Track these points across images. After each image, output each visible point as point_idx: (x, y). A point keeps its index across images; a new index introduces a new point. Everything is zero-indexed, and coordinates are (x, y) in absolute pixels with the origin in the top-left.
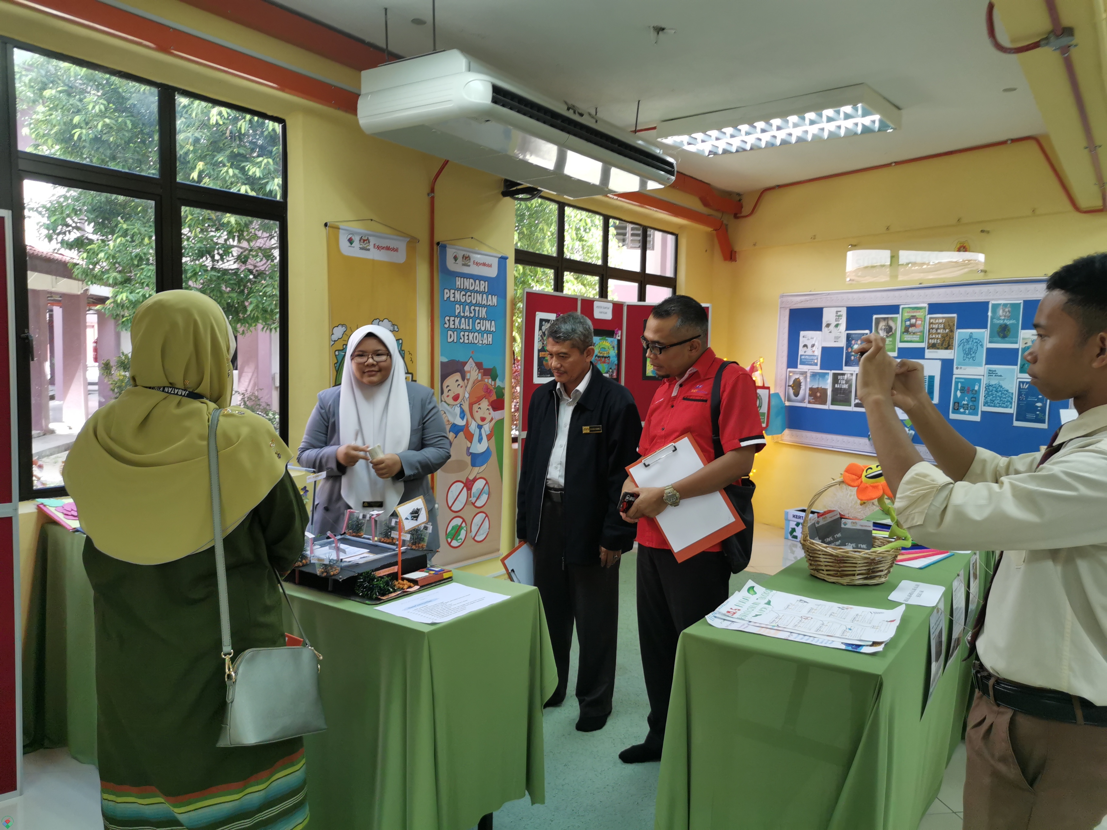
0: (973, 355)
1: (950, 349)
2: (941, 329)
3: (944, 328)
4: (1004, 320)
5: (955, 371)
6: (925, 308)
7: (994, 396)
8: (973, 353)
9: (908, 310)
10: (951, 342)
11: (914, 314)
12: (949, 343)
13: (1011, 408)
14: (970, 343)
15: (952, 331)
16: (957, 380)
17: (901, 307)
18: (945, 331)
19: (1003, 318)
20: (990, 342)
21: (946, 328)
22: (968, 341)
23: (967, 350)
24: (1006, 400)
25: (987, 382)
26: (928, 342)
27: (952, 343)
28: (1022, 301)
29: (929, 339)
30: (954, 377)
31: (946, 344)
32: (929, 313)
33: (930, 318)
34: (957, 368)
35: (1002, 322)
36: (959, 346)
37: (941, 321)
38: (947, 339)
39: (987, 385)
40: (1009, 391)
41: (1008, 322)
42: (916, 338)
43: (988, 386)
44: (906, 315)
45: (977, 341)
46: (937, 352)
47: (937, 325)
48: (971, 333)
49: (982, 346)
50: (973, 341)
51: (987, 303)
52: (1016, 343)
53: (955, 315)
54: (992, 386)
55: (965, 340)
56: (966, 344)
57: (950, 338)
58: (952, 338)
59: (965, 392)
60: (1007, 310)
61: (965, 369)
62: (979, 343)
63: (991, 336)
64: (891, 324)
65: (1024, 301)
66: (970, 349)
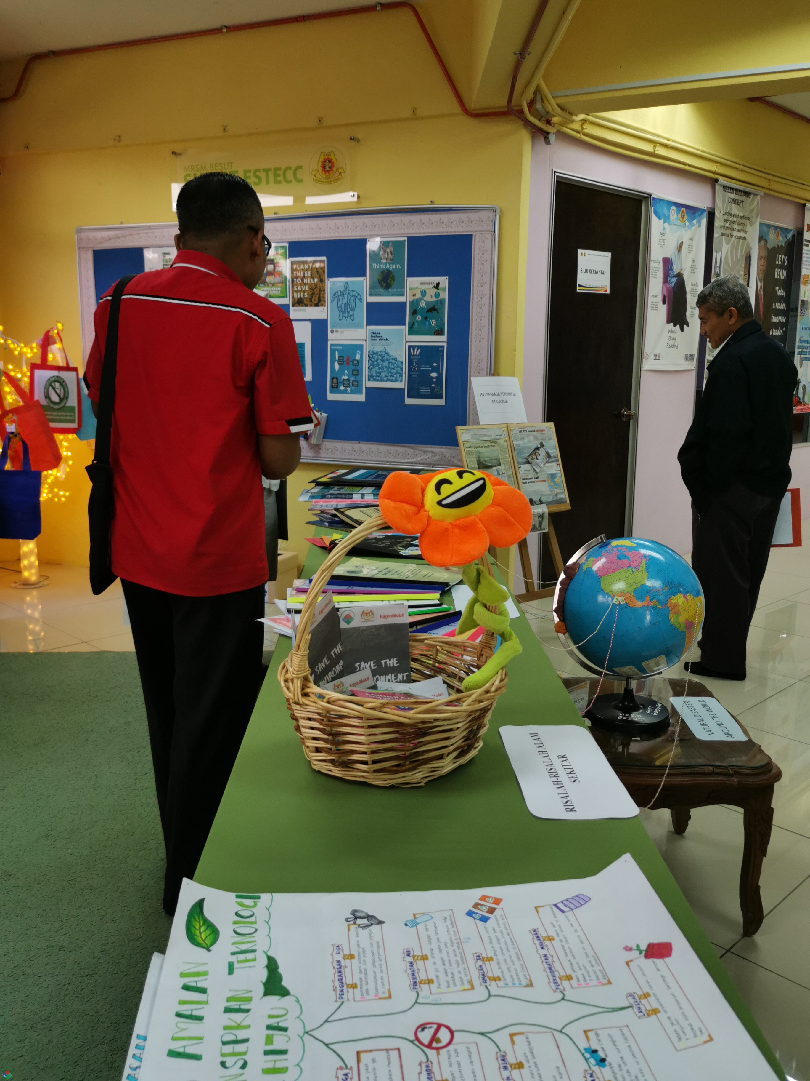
0: (351, 313)
1: (322, 305)
2: (308, 277)
3: (312, 277)
4: (386, 264)
5: (330, 336)
6: (284, 248)
7: (380, 366)
8: (351, 310)
10: (322, 296)
12: (319, 298)
13: (401, 381)
14: (346, 296)
15: (321, 280)
16: (333, 347)
18: (314, 280)
19: (384, 261)
20: (370, 295)
22: (343, 294)
23: (343, 306)
24: (395, 371)
25: (371, 349)
26: (293, 297)
27: (324, 297)
28: (406, 239)
29: (293, 293)
30: (329, 343)
31: (315, 298)
32: (291, 256)
33: (293, 263)
34: (332, 331)
35: (383, 267)
36: (332, 301)
37: (306, 266)
38: (316, 292)
39: (371, 352)
40: (398, 359)
41: (391, 267)
42: (276, 291)
43: (372, 354)
45: (354, 293)
46: (305, 310)
47: (302, 273)
48: (347, 283)
49: (361, 299)
50: (349, 294)
51: (364, 240)
52: (403, 295)
53: (324, 258)
54: (376, 353)
55: (339, 292)
56: (341, 298)
57: (320, 290)
58: (322, 290)
59: (345, 363)
60: (388, 250)
61: (342, 332)
62: (357, 296)
63: (372, 286)
65: (409, 238)
66: (347, 305)
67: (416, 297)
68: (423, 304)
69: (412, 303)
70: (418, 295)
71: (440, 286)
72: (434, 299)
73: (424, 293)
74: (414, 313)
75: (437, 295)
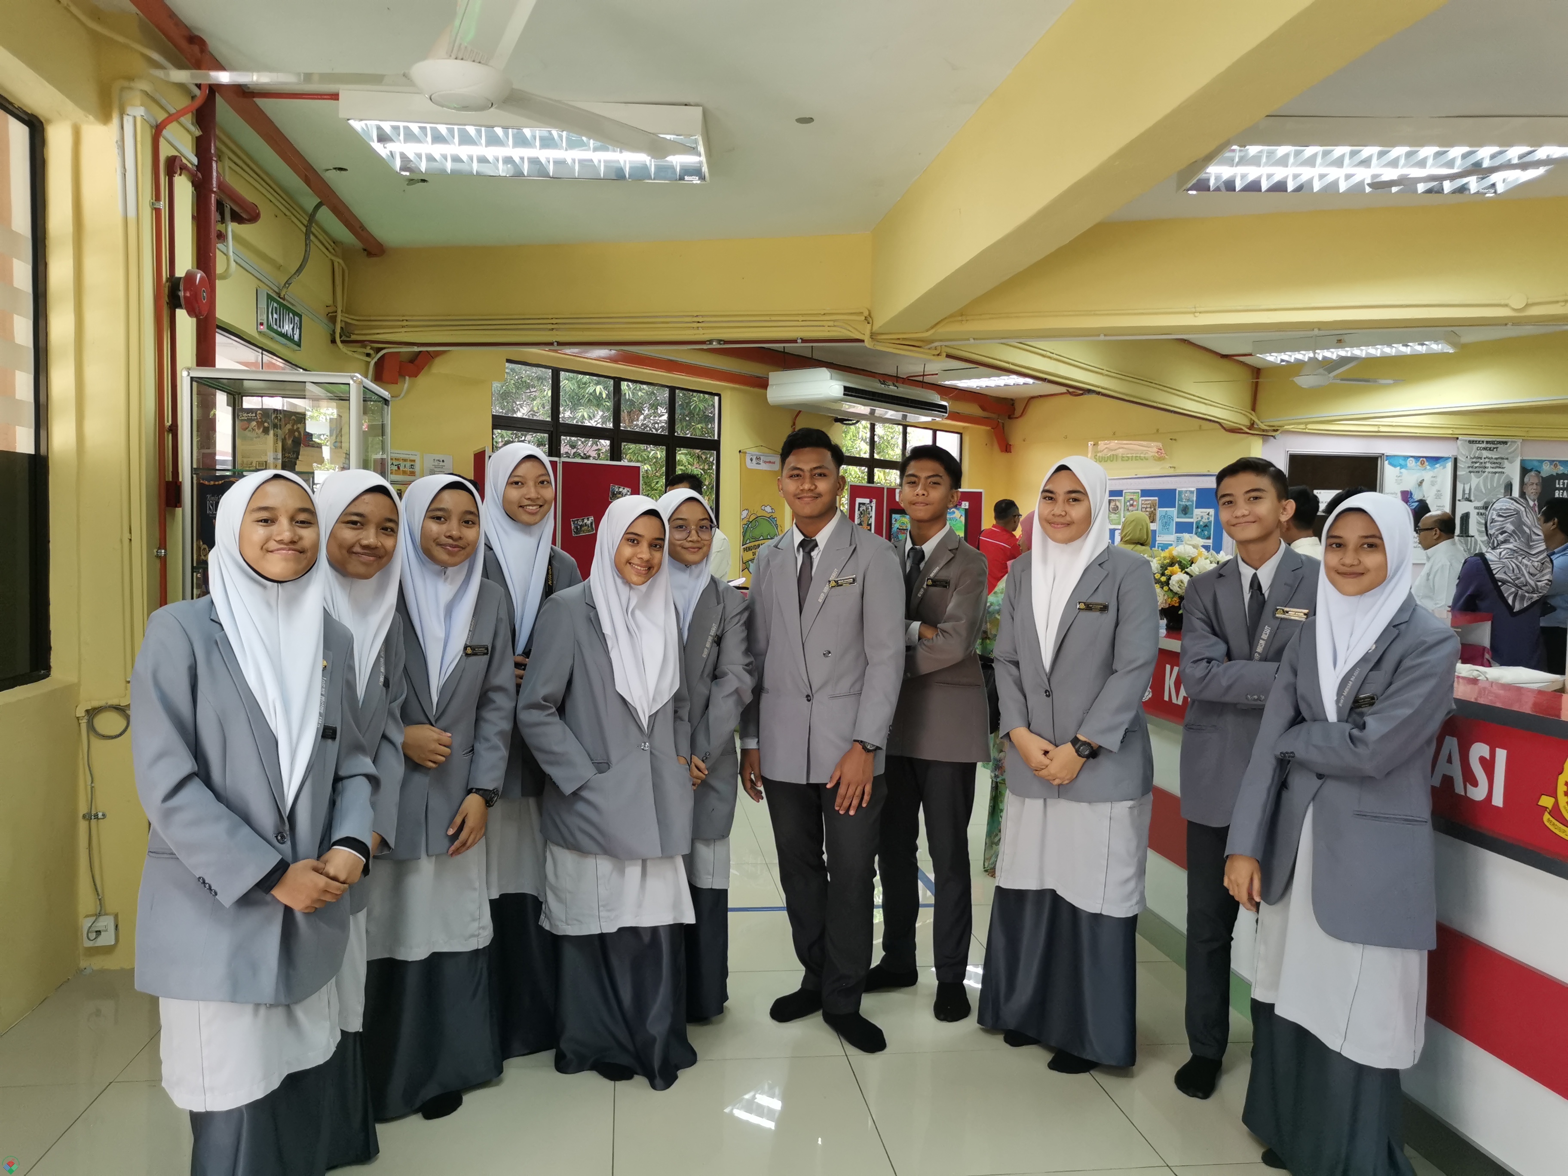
0: (1168, 527)
3: (1150, 508)
4: (1186, 502)
6: (1138, 492)
9: (1129, 494)
11: (1132, 497)
15: (1155, 509)
17: (1124, 491)
19: (1185, 500)
20: (1178, 518)
22: (1164, 517)
23: (1164, 523)
32: (1141, 497)
33: (1142, 500)
34: (1159, 536)
35: (1184, 503)
36: (1159, 520)
37: (1148, 502)
41: (1188, 504)
44: (1128, 498)
48: (1167, 511)
49: (1173, 520)
50: (1167, 517)
51: (1176, 490)
52: (1192, 518)
53: (1157, 498)
56: (1164, 519)
60: (1187, 495)
62: (1171, 518)
63: (1178, 513)
64: (1118, 504)
65: (1197, 489)
66: (1166, 522)
67: (1198, 519)
68: (1201, 523)
69: (1197, 522)
70: (1200, 519)
71: (1210, 514)
72: (1207, 521)
73: (1202, 517)
74: (1197, 527)
75: (1208, 519)
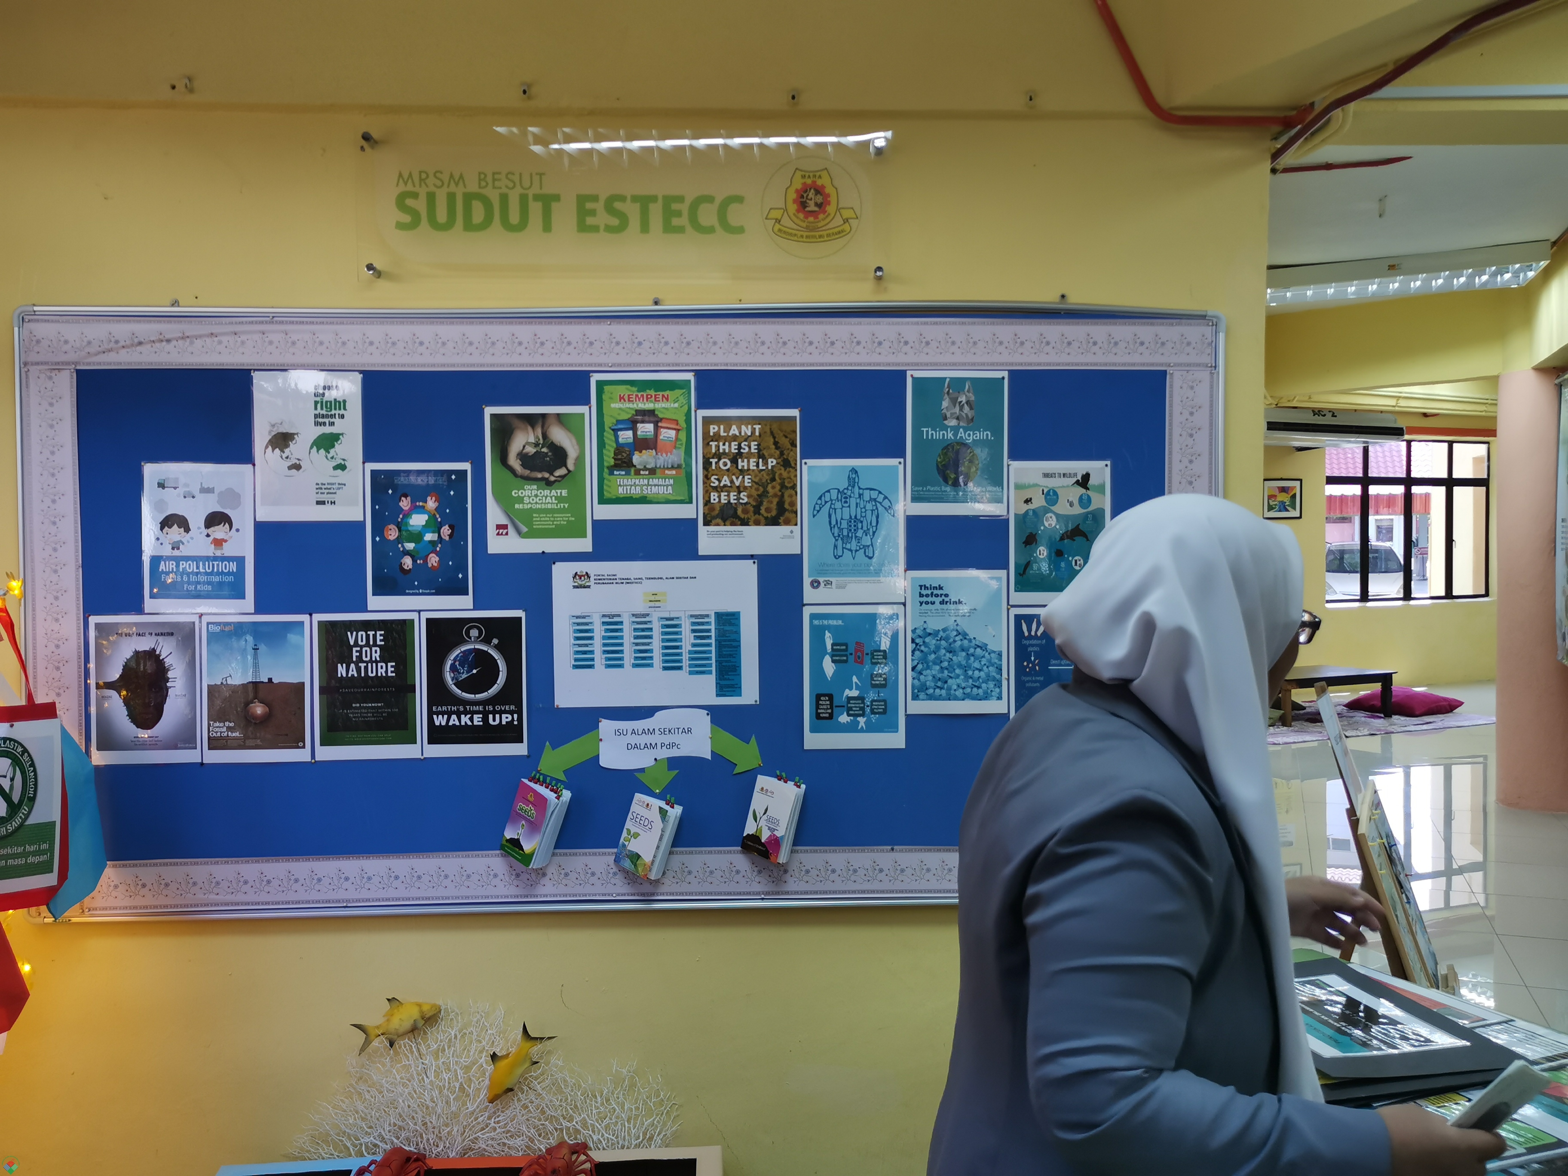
0: (866, 541)
1: (787, 523)
2: (750, 455)
4: (956, 429)
5: (809, 594)
7: (945, 664)
8: (866, 533)
9: (623, 390)
10: (787, 500)
11: (649, 406)
12: (781, 505)
13: (1000, 698)
14: (853, 502)
16: (816, 622)
17: (594, 378)
18: (766, 463)
19: (953, 423)
20: (915, 499)
21: (766, 453)
22: (844, 497)
23: (844, 525)
24: (982, 674)
25: (919, 624)
26: (707, 502)
27: (793, 504)
28: (1006, 374)
29: (707, 492)
30: (807, 612)
31: (770, 506)
32: (700, 406)
33: (708, 421)
34: (815, 584)
35: (950, 435)
36: (815, 512)
38: (773, 489)
39: (919, 632)
40: (990, 647)
41: (968, 436)
42: (660, 487)
43: (920, 638)
44: (617, 409)
45: (874, 494)
46: (741, 533)
47: (734, 445)
48: (854, 471)
49: (891, 510)
50: (860, 495)
51: (903, 373)
52: (999, 499)
53: (795, 413)
54: (934, 634)
55: (834, 494)
56: (838, 505)
57: (783, 486)
58: (789, 487)
59: (851, 659)
60: (963, 399)
61: (841, 587)
62: (882, 502)
63: (919, 480)
65: (1011, 372)
66: (855, 522)
68: (1050, 522)
69: (1022, 520)
71: (1092, 482)
72: (1077, 510)
75: (1085, 502)
